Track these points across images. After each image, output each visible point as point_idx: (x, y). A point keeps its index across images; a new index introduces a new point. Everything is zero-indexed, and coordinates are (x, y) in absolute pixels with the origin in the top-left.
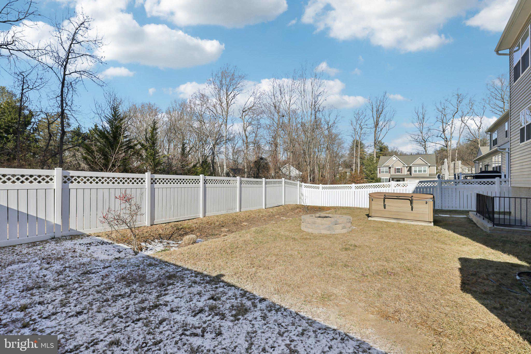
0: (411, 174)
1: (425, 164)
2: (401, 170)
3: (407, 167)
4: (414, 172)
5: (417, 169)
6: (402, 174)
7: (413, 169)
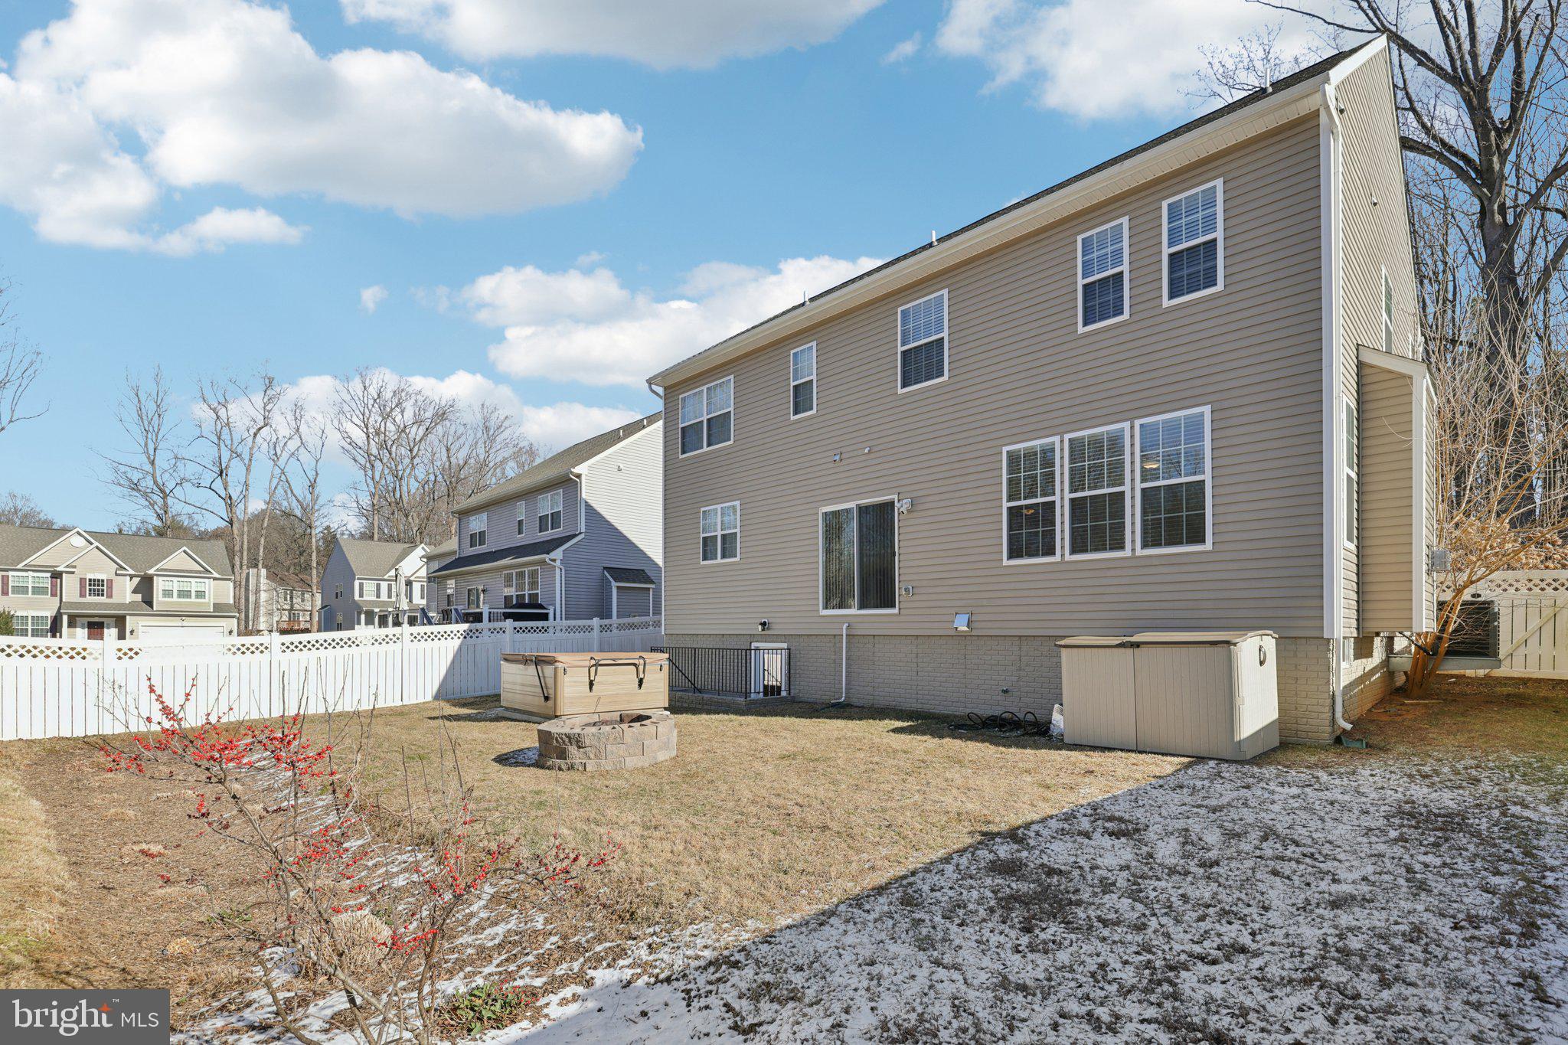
0: (149, 602)
1: (200, 572)
2: (110, 587)
3: (132, 577)
4: (165, 595)
5: (175, 585)
6: (114, 600)
7: (159, 585)
